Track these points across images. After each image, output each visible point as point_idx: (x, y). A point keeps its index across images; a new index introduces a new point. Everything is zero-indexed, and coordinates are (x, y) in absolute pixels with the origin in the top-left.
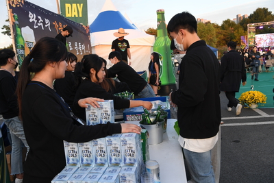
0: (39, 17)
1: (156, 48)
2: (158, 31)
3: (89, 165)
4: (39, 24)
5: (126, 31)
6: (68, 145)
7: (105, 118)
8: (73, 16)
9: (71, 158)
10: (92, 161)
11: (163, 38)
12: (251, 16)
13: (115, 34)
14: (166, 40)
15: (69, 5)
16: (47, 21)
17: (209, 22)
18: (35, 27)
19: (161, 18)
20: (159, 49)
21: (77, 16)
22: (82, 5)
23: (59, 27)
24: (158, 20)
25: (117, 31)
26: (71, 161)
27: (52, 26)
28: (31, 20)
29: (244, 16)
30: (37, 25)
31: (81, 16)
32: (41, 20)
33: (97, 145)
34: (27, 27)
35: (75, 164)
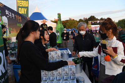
0: (10, 13)
1: (57, 28)
2: (58, 22)
3: (53, 80)
4: (10, 16)
5: (46, 21)
6: (43, 72)
7: (58, 58)
8: (22, 13)
9: (44, 78)
10: (54, 79)
11: (60, 25)
12: (89, 18)
13: (42, 22)
14: (61, 25)
15: (21, 9)
16: (13, 14)
17: (74, 20)
18: (8, 17)
19: (59, 17)
20: (58, 29)
21: (24, 13)
22: (26, 9)
23: (18, 17)
24: (58, 17)
25: (42, 20)
26: (44, 79)
27: (15, 17)
28: (7, 14)
29: (86, 18)
30: (9, 16)
31: (25, 13)
32: (11, 14)
33: (57, 71)
34: (5, 16)
35: (46, 81)
